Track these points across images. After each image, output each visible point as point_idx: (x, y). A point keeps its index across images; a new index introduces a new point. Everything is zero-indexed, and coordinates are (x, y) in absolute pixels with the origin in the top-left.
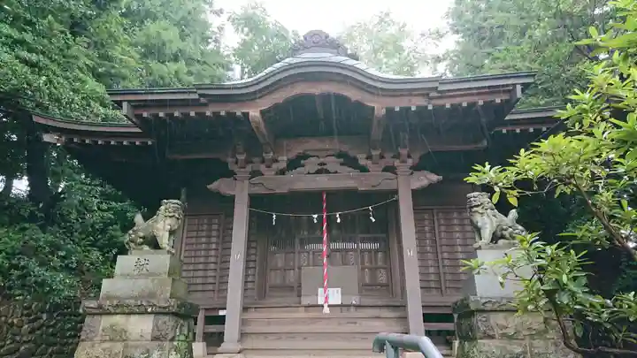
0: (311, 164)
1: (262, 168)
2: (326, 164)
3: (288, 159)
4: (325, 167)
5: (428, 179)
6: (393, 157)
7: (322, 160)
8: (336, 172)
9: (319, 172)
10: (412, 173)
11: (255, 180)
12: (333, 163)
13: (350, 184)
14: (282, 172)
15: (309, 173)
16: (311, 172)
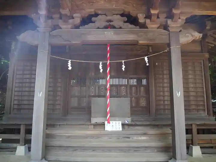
0: (100, 21)
1: (60, 23)
2: (112, 21)
3: (81, 16)
4: (111, 23)
5: (192, 35)
6: (166, 18)
7: (109, 18)
8: (121, 28)
9: (106, 27)
10: (180, 31)
11: (55, 32)
12: (118, 21)
13: (131, 37)
14: (77, 27)
15: (98, 28)
16: (100, 27)
